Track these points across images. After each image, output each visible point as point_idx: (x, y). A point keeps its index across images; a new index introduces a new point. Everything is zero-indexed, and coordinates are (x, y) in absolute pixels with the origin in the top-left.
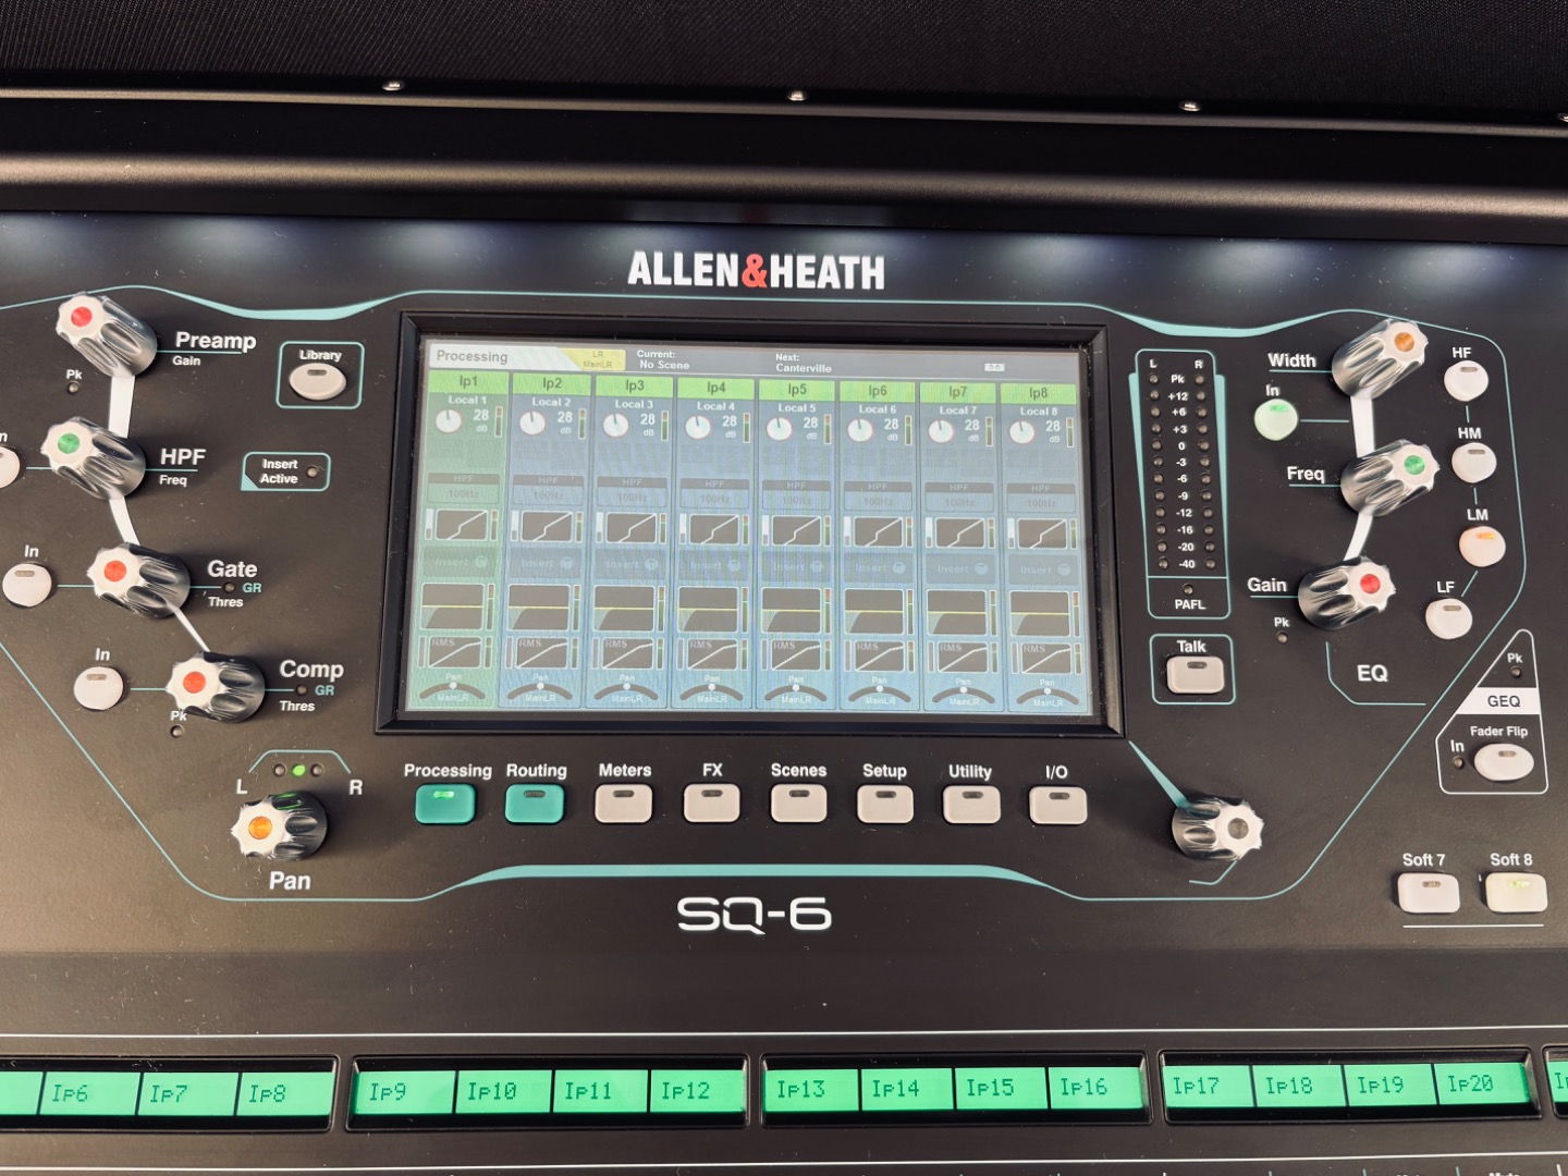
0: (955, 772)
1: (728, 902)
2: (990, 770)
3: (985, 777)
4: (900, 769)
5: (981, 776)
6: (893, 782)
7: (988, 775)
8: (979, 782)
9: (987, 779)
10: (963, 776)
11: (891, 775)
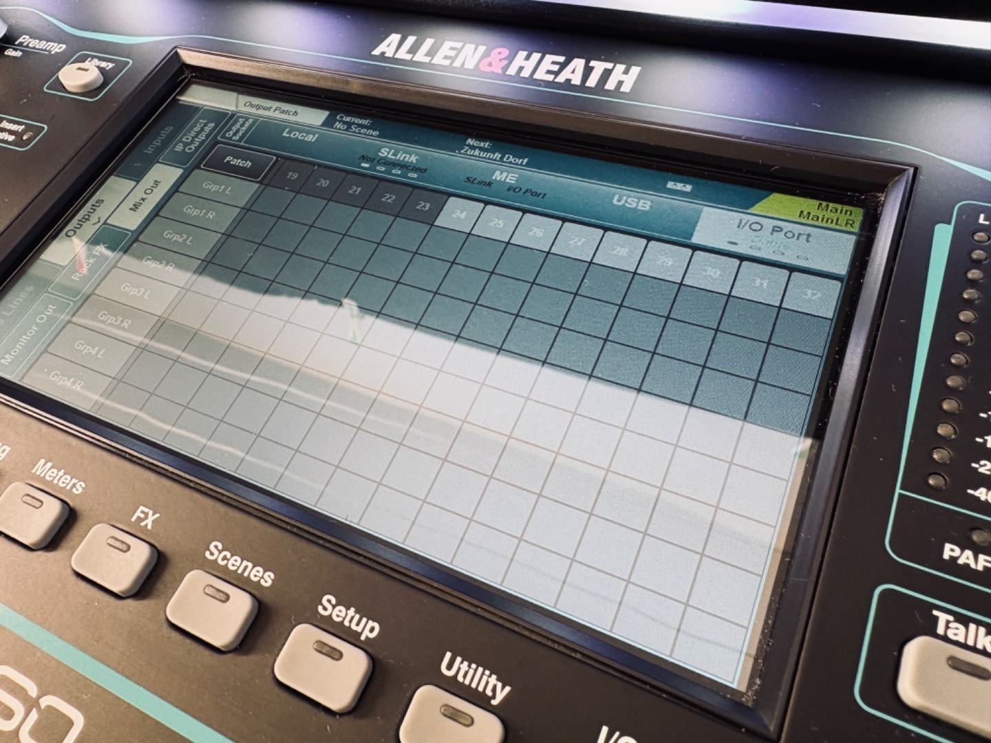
0: (449, 667)
1: (47, 701)
2: (508, 689)
3: (494, 697)
4: (371, 623)
5: (489, 692)
6: (352, 638)
7: (500, 696)
8: (480, 700)
9: (494, 702)
10: (460, 678)
11: (354, 627)
